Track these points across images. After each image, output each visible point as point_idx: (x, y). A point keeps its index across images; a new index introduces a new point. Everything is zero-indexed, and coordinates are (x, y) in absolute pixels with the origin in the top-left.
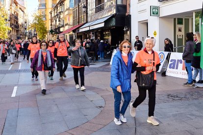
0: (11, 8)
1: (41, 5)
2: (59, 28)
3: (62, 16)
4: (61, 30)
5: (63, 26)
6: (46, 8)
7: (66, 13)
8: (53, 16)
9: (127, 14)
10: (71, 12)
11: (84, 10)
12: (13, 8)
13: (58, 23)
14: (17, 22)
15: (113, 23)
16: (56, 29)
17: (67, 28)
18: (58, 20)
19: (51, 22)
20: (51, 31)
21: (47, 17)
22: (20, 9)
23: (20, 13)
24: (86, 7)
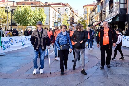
0: (71, 14)
1: (84, 12)
2: (93, 23)
3: (94, 17)
4: (94, 24)
5: (94, 22)
6: (87, 13)
7: (96, 15)
8: (90, 17)
9: (127, 14)
10: (98, 15)
11: (104, 13)
12: (72, 15)
13: (92, 21)
14: (74, 21)
15: (118, 19)
16: (91, 24)
17: (96, 23)
18: (92, 19)
19: (90, 20)
20: (89, 25)
21: (88, 18)
22: (75, 14)
23: (75, 17)
24: (105, 11)
